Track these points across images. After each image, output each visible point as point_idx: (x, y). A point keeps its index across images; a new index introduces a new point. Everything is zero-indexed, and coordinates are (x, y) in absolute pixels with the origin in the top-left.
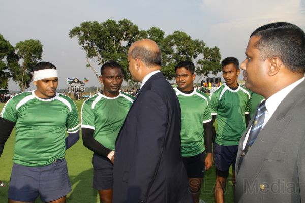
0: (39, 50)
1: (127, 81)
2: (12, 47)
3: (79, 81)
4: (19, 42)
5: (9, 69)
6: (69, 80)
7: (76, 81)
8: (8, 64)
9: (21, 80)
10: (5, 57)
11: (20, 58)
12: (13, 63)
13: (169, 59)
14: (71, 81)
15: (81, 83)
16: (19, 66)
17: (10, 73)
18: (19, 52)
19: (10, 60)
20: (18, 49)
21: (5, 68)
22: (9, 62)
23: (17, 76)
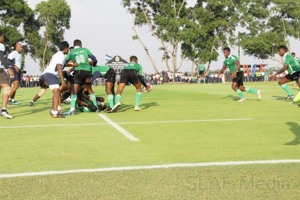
0: (66, 13)
1: (193, 60)
2: (31, 10)
3: (121, 60)
4: (40, 3)
5: (26, 42)
6: (108, 58)
7: (117, 59)
8: (26, 34)
9: (42, 57)
10: (22, 24)
11: (42, 25)
12: (31, 32)
13: (262, 26)
14: (111, 59)
15: (125, 62)
16: (39, 38)
17: (28, 46)
18: (39, 18)
19: (27, 28)
20: (39, 13)
21: (22, 40)
22: (26, 31)
23: (36, 51)
